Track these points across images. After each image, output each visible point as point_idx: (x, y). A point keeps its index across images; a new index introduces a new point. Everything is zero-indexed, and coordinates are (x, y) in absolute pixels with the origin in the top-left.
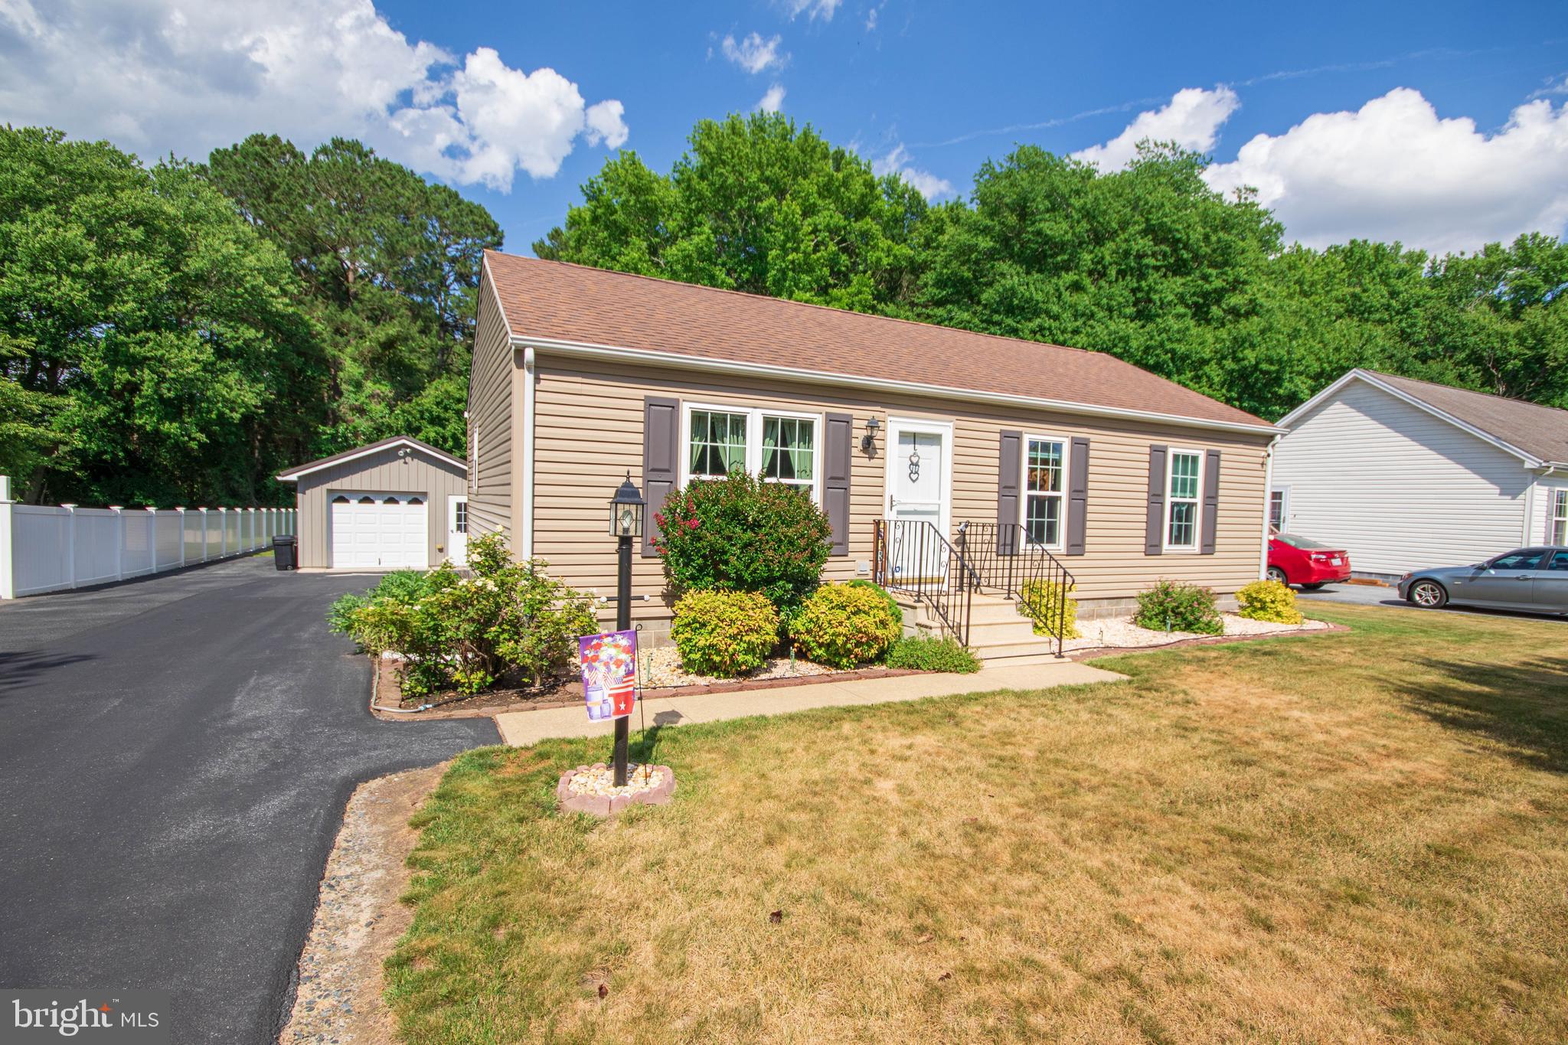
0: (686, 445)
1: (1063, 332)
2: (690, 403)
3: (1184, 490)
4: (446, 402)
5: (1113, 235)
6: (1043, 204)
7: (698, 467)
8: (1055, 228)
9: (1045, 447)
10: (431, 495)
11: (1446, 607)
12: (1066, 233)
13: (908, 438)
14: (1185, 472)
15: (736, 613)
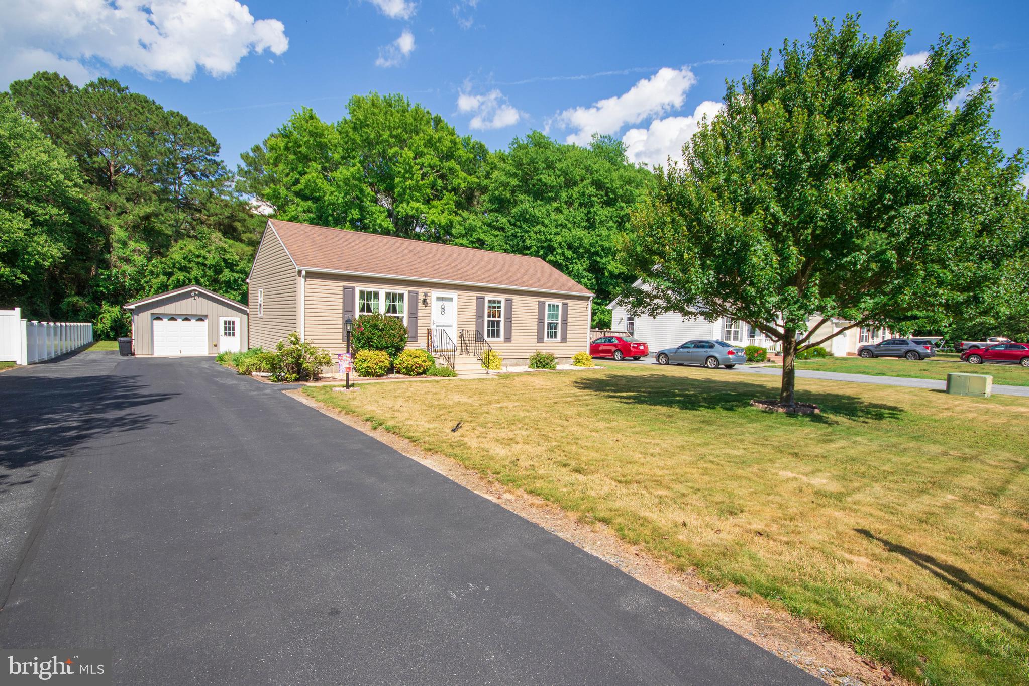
0: (358, 302)
1: (550, 234)
2: (359, 288)
3: (553, 317)
4: (190, 257)
5: (576, 184)
6: (541, 166)
7: (362, 310)
8: (548, 178)
9: (495, 302)
10: (210, 316)
11: (668, 364)
12: (553, 182)
13: (438, 299)
14: (553, 311)
15: (376, 357)
